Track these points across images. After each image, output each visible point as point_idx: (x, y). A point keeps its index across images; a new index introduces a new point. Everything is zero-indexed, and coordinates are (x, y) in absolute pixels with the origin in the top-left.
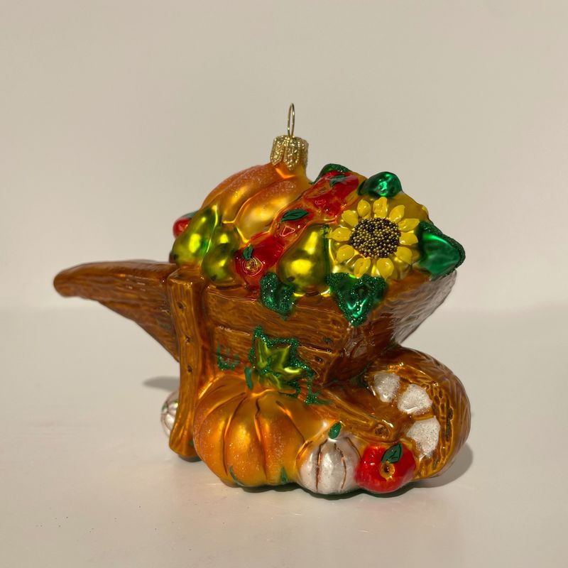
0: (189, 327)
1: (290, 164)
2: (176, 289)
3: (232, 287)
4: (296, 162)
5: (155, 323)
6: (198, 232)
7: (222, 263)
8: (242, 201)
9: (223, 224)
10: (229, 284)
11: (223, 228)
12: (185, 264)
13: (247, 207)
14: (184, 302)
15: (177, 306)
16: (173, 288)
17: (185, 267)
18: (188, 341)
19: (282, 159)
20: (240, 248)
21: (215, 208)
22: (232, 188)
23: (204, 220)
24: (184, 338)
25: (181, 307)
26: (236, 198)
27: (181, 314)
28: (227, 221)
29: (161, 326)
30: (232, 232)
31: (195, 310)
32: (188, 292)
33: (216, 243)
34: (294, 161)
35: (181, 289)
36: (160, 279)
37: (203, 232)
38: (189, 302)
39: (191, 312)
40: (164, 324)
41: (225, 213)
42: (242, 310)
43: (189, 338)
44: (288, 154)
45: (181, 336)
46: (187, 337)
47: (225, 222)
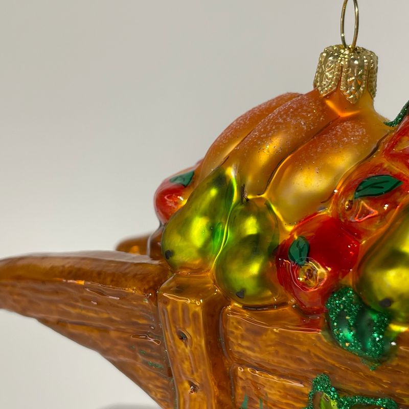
0: (197, 371)
1: (351, 94)
2: (174, 310)
3: (271, 306)
4: (361, 89)
5: (135, 358)
6: (204, 214)
7: (255, 268)
8: (277, 161)
9: (248, 200)
10: (266, 302)
11: (247, 207)
12: (184, 266)
13: (288, 170)
14: (189, 331)
15: (176, 337)
16: (169, 307)
17: (184, 272)
18: (194, 390)
19: (338, 86)
20: (280, 242)
21: (231, 172)
22: (259, 138)
23: (213, 192)
24: (187, 385)
25: (182, 337)
26: (265, 155)
27: (183, 349)
28: (254, 194)
29: (146, 363)
30: (263, 213)
31: (208, 343)
32: (195, 315)
33: (240, 234)
34: (358, 87)
35: (183, 311)
36: (145, 291)
37: (212, 214)
38: (196, 331)
39: (200, 346)
40: (151, 361)
41: (249, 180)
42: (292, 347)
43: (195, 386)
44: (347, 77)
45: (182, 383)
46: (191, 384)
47: (250, 197)
